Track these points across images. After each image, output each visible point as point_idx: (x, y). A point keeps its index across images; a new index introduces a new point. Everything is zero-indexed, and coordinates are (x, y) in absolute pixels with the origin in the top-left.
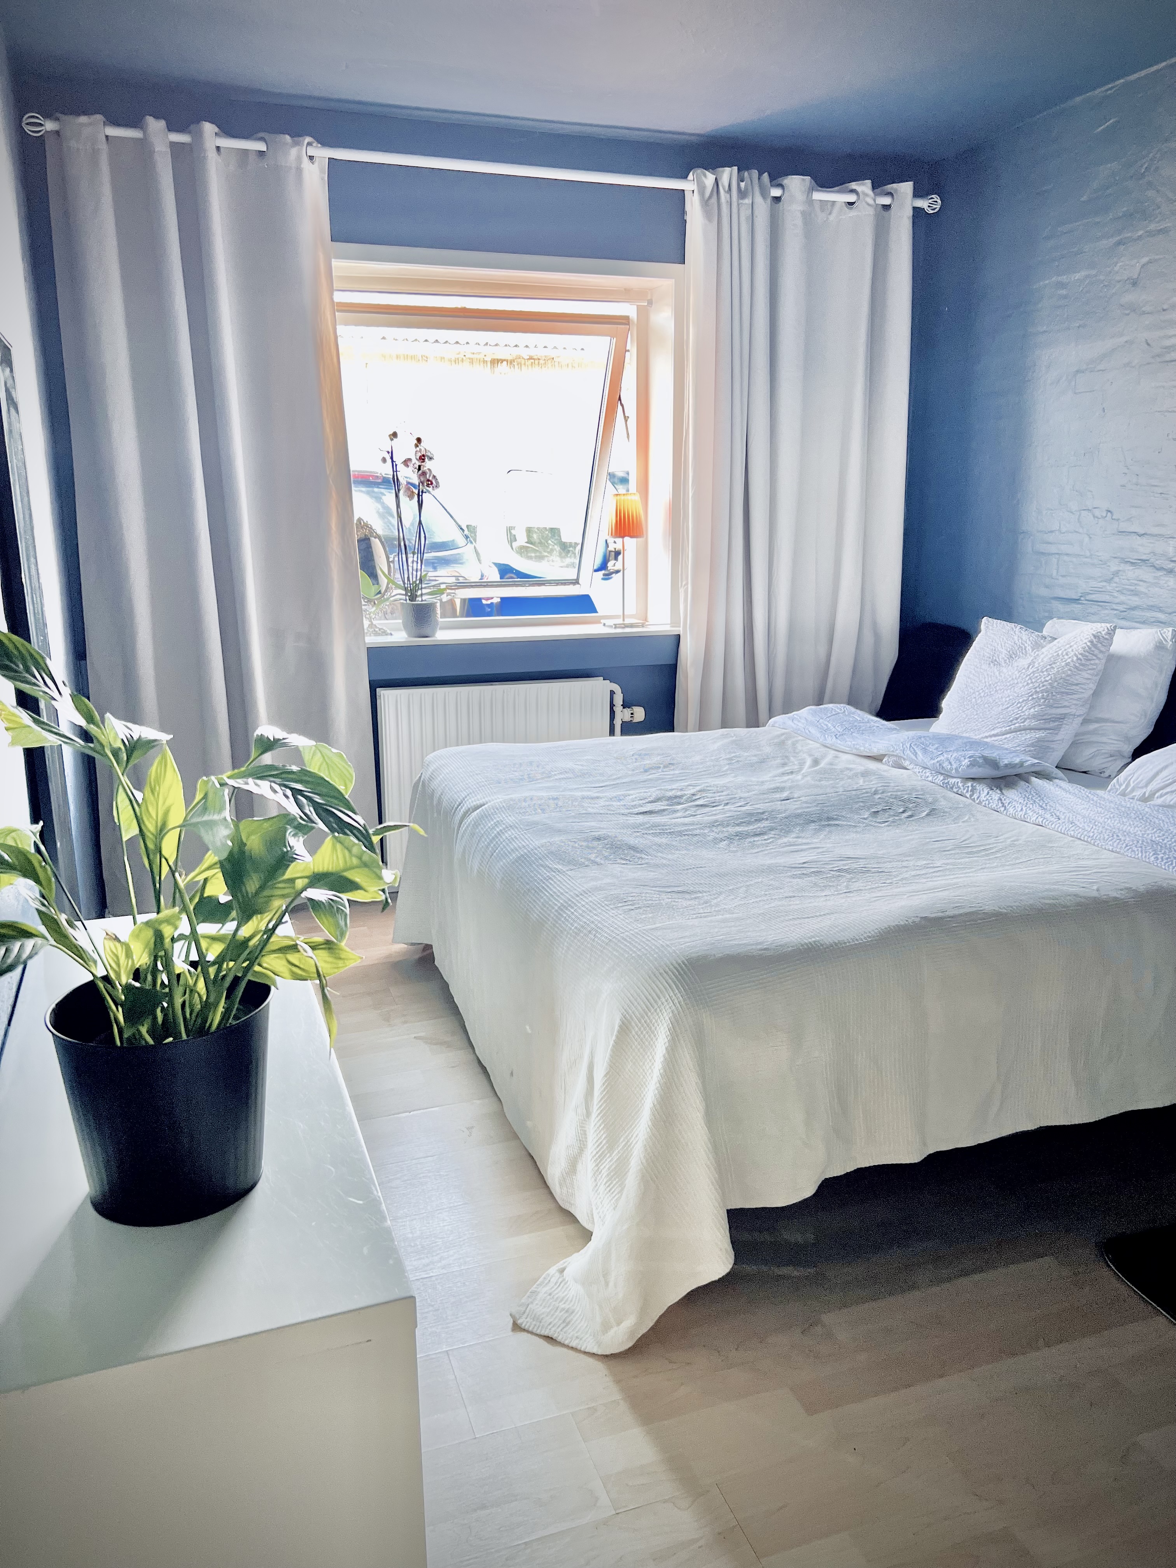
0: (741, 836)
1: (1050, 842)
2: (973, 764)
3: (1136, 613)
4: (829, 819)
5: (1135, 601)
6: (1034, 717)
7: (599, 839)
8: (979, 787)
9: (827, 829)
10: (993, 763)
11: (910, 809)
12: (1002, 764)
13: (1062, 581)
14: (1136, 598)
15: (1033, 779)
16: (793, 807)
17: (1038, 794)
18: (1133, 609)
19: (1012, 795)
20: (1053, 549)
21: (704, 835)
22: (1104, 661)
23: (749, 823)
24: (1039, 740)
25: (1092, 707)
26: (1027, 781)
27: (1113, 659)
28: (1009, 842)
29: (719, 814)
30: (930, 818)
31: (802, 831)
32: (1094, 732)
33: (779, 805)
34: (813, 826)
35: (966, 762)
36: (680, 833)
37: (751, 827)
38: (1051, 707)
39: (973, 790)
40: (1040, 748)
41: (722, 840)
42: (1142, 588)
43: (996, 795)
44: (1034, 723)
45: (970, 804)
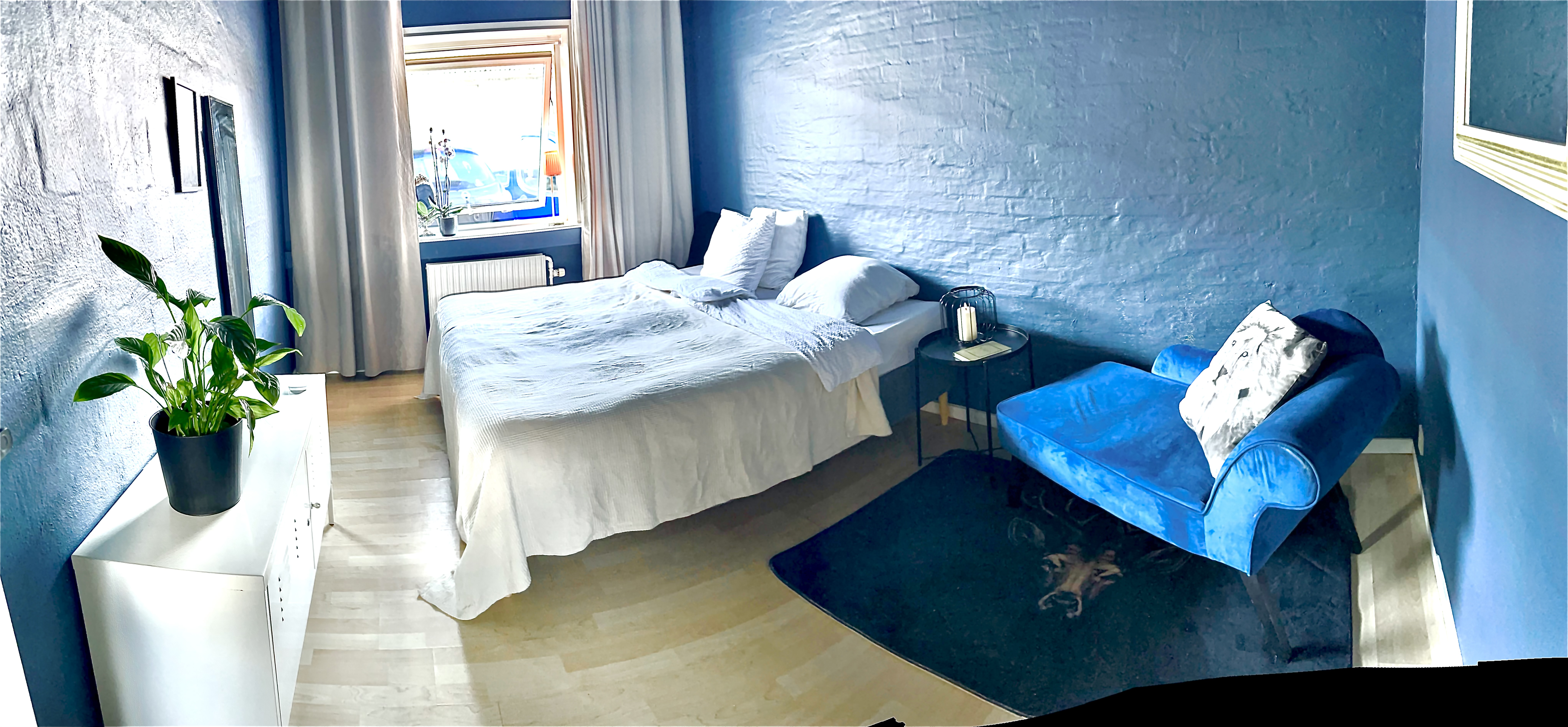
0: (576, 346)
1: (738, 337)
2: (706, 295)
3: (790, 202)
4: (628, 332)
5: (788, 196)
6: (743, 264)
7: (499, 349)
8: (710, 306)
9: (625, 339)
10: (715, 293)
11: (674, 323)
12: (722, 293)
13: (758, 186)
14: (787, 194)
15: (738, 300)
16: (611, 327)
17: (739, 308)
18: (788, 200)
19: (726, 310)
20: (752, 170)
21: (557, 346)
22: (773, 230)
23: (584, 337)
24: (747, 275)
25: (771, 255)
26: (735, 301)
27: (777, 229)
28: (717, 340)
29: (569, 333)
30: (683, 327)
31: (611, 341)
32: (774, 268)
33: (603, 326)
34: (618, 337)
35: (703, 294)
36: (544, 345)
37: (584, 340)
38: (751, 257)
39: (708, 308)
40: (746, 281)
41: (565, 348)
42: (790, 189)
43: (718, 311)
44: (743, 267)
45: (706, 317)
